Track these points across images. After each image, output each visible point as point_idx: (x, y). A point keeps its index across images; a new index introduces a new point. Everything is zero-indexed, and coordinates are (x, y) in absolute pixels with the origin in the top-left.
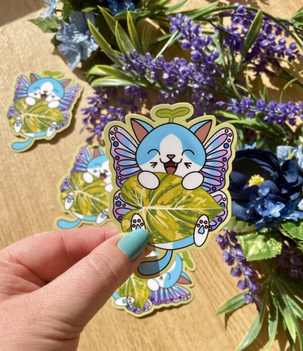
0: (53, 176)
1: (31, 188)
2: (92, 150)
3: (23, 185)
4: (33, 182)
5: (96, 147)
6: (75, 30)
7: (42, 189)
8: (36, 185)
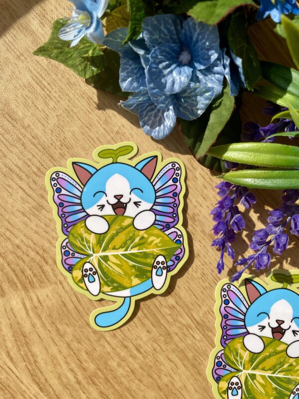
0: (190, 355)
1: (159, 388)
2: (243, 289)
3: (143, 387)
4: (159, 377)
5: (247, 281)
6: (161, 62)
7: (179, 384)
8: (165, 380)
